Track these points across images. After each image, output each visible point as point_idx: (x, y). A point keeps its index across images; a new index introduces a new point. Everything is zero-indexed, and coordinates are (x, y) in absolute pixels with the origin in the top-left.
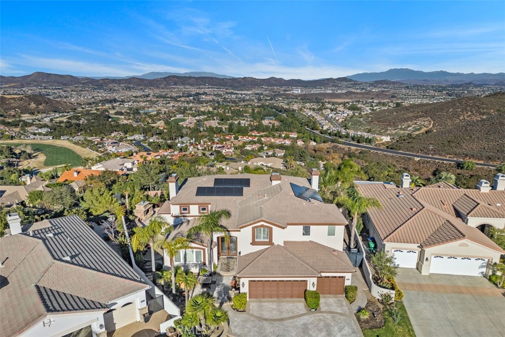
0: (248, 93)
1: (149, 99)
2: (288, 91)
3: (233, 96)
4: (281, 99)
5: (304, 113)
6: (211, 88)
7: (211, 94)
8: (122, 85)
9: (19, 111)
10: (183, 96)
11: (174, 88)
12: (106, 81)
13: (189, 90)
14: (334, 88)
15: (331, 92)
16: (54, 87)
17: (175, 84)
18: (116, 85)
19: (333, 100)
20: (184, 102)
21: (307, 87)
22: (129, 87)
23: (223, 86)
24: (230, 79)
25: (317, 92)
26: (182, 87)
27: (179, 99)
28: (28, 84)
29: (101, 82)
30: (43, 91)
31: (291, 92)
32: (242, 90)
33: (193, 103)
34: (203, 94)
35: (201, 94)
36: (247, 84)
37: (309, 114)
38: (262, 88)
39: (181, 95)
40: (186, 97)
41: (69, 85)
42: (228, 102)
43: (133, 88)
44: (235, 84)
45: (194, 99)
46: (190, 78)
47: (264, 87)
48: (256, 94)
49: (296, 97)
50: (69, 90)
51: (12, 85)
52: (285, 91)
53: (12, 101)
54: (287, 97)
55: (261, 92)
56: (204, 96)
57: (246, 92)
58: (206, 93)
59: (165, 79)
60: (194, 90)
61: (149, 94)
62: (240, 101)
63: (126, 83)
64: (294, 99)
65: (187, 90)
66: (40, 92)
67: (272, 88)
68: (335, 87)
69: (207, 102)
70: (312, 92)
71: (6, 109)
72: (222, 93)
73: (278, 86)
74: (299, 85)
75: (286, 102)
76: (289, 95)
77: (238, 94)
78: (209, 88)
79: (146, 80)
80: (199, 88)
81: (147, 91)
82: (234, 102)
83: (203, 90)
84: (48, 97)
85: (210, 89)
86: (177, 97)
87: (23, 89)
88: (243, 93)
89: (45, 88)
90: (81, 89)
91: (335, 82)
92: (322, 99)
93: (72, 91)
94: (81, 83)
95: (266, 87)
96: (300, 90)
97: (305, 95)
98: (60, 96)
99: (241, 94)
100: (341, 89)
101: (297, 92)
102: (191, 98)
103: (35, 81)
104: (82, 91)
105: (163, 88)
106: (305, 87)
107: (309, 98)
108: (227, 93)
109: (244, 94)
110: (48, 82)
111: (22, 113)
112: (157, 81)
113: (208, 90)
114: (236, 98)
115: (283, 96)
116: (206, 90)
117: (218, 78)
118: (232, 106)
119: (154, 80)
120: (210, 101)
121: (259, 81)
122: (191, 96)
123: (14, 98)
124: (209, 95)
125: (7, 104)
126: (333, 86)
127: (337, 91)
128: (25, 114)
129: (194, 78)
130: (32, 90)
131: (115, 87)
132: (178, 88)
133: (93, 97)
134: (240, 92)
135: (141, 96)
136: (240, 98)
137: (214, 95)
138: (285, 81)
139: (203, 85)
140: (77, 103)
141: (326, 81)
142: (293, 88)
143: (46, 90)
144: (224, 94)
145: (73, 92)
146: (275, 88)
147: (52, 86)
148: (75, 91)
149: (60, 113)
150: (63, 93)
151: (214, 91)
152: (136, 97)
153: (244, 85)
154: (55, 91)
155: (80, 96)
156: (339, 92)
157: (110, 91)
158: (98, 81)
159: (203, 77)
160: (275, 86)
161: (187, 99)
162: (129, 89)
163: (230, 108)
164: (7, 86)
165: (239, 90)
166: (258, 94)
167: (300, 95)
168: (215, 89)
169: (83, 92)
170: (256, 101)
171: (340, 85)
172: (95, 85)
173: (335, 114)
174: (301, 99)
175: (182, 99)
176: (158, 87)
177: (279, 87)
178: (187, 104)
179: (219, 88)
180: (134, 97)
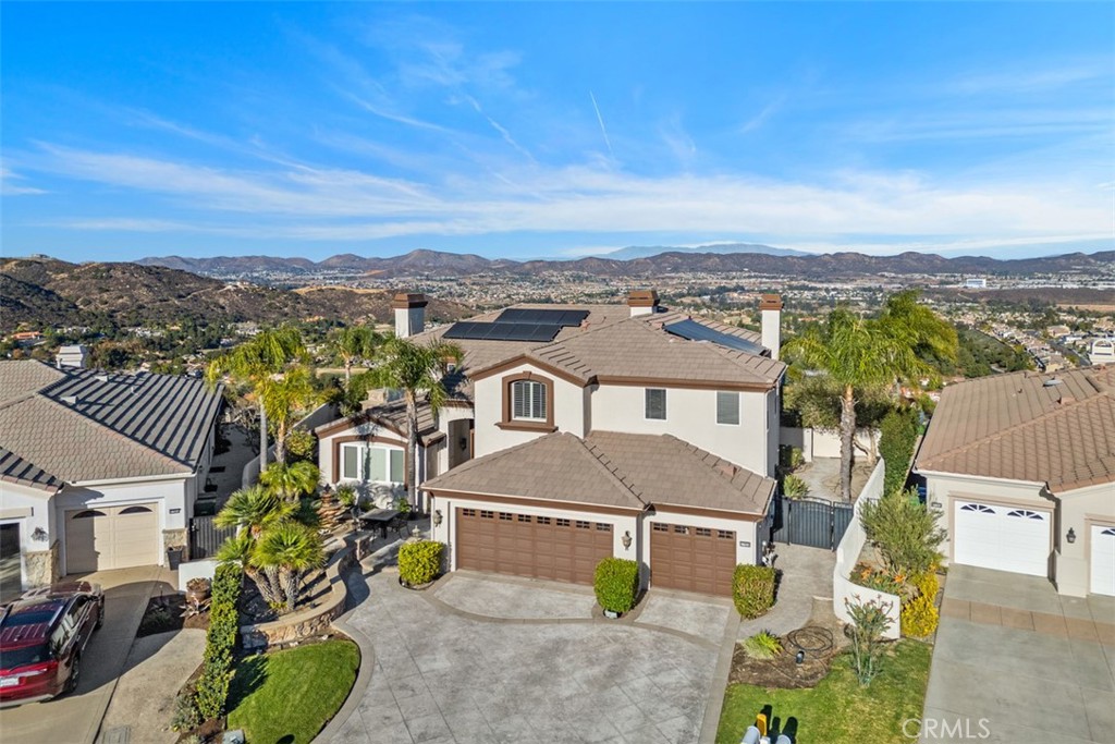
0: (845, 287)
1: (616, 299)
2: (952, 283)
3: (806, 294)
4: (930, 301)
5: (992, 334)
6: (755, 277)
7: (753, 290)
8: (566, 273)
9: (374, 318)
10: (689, 294)
11: (673, 278)
12: (538, 265)
13: (704, 281)
14: (1086, 278)
15: (1075, 286)
16: (443, 278)
17: (676, 269)
18: (555, 274)
19: (1083, 307)
20: (690, 305)
21: (1006, 274)
22: (579, 277)
23: (783, 272)
24: (801, 258)
25: (1036, 287)
26: (690, 275)
27: (678, 300)
28: (401, 272)
29: (528, 266)
30: (425, 284)
31: (961, 286)
32: (830, 282)
33: (709, 307)
34: (735, 290)
35: (729, 290)
36: (842, 268)
37: (1005, 335)
38: (883, 276)
39: (685, 291)
40: (695, 296)
41: (470, 274)
42: (795, 307)
43: (587, 278)
44: (814, 269)
45: (712, 300)
46: (709, 256)
47: (886, 274)
48: (865, 289)
49: (975, 297)
50: (468, 282)
51: (373, 272)
52: (942, 283)
53: (365, 300)
54: (949, 296)
55: (878, 286)
56: (735, 295)
57: (839, 286)
58: (742, 289)
59: (654, 259)
60: (713, 281)
61: (618, 291)
62: (821, 305)
63: (575, 268)
64: (967, 301)
65: (699, 281)
66: (417, 286)
67: (908, 276)
68: (1091, 274)
69: (741, 306)
70: (1021, 286)
71: (352, 314)
72: (780, 287)
73: (924, 272)
74: (985, 269)
75: (944, 308)
76: (955, 292)
77: (820, 289)
78: (750, 277)
79: (614, 262)
80: (727, 278)
81: (615, 284)
82: (807, 306)
83: (736, 280)
84: (430, 294)
85: (753, 280)
86: (674, 295)
87: (391, 280)
88: (832, 286)
89: (428, 280)
90: (489, 280)
91: (1088, 263)
92: (1048, 304)
93: (474, 284)
94: (491, 270)
95: (893, 275)
96: (984, 281)
97: (999, 293)
98: (451, 293)
99: (827, 290)
100: (1107, 280)
101: (975, 286)
102: (707, 298)
103: (413, 266)
104: (490, 283)
105: (647, 278)
106: (1000, 274)
107: (1010, 300)
108: (791, 288)
109: (834, 290)
110: (435, 268)
111: (378, 322)
112: (637, 264)
113: (747, 280)
114: (814, 298)
115: (937, 296)
116: (743, 282)
117: (773, 257)
118: (801, 316)
119: (631, 262)
120: (749, 305)
121: (874, 261)
122: (706, 294)
123: (370, 294)
124: (748, 291)
125: (355, 305)
126: (1084, 272)
127: (1094, 285)
128: (382, 323)
129: (718, 256)
130: (404, 282)
131: (553, 276)
132: (681, 278)
133: (509, 296)
134: (825, 285)
135: (599, 294)
136: (824, 298)
137: (761, 292)
138: (943, 260)
139: (737, 271)
140: (478, 307)
141: (1063, 262)
142: (965, 276)
143: (428, 283)
144: (784, 290)
145: (474, 287)
146: (917, 276)
147: (439, 274)
148: (478, 284)
149: (442, 323)
150: (457, 287)
151: (761, 283)
152: (589, 295)
153: (835, 270)
154: (444, 285)
155: (487, 292)
156: (1101, 286)
157: (542, 284)
158: (523, 264)
159: (738, 254)
160: (916, 272)
161: (698, 300)
162: (579, 279)
163: (795, 320)
164: (365, 275)
165: (822, 282)
166: (870, 289)
167: (985, 293)
168: (764, 280)
169: (492, 287)
170: (863, 305)
171: (1103, 270)
172: (516, 273)
173: (1084, 337)
174: (988, 303)
175: (687, 300)
176: (638, 277)
177: (926, 276)
178: (695, 310)
179: (773, 278)
180: (586, 295)
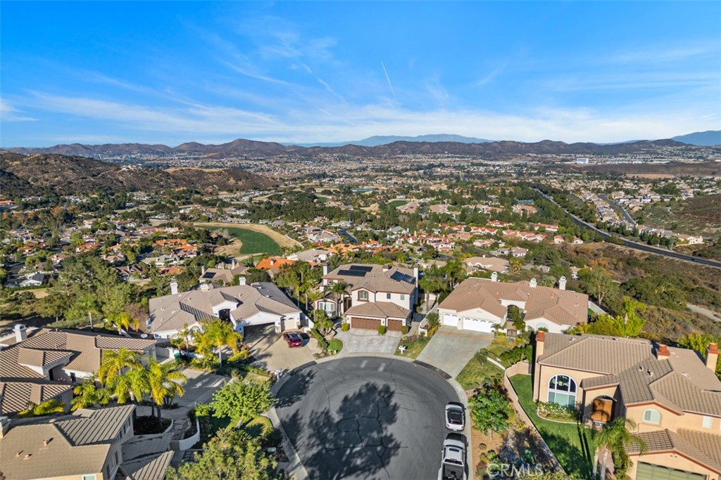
0: (505, 163)
1: (366, 173)
2: (568, 161)
3: (482, 169)
4: (554, 173)
5: (581, 197)
6: (452, 157)
7: (450, 166)
8: (334, 155)
9: (217, 188)
10: (411, 169)
11: (401, 158)
12: (316, 149)
13: (420, 160)
14: (648, 156)
15: (640, 162)
16: (256, 158)
17: (403, 152)
18: (328, 155)
19: (641, 176)
20: (411, 177)
21: (601, 154)
22: (342, 158)
23: (468, 153)
24: (480, 144)
25: (617, 163)
26: (412, 156)
27: (404, 174)
28: (228, 154)
29: (310, 150)
30: (244, 163)
31: (573, 162)
32: (496, 160)
33: (423, 178)
34: (439, 166)
35: (435, 166)
36: (504, 151)
37: (587, 198)
38: (529, 156)
39: (408, 167)
40: (414, 170)
41: (273, 155)
42: (474, 178)
43: (348, 158)
44: (488, 152)
45: (425, 173)
46: (424, 143)
47: (530, 154)
48: (516, 165)
49: (580, 170)
50: (272, 161)
51: (211, 154)
52: (564, 160)
53: (211, 176)
54: (565, 169)
55: (524, 162)
56: (439, 169)
57: (501, 163)
58: (443, 165)
59: (389, 145)
60: (426, 160)
61: (367, 167)
62: (489, 176)
63: (340, 152)
64: (575, 173)
65: (417, 160)
66: (240, 164)
67: (544, 156)
68: (651, 154)
69: (441, 177)
70: (608, 163)
71: (203, 185)
72: (466, 164)
73: (554, 153)
74: (589, 151)
75: (561, 178)
76: (569, 166)
77: (490, 165)
78: (448, 157)
79: (365, 147)
80: (434, 158)
81: (366, 163)
82: (481, 177)
83: (440, 160)
84: (249, 170)
85: (450, 159)
86: (402, 170)
87: (222, 160)
88: (498, 163)
89: (246, 159)
90: (286, 159)
91: (651, 147)
92: (621, 174)
93: (276, 162)
94: (286, 153)
95: (535, 155)
96: (587, 159)
97: (594, 167)
98: (262, 169)
99: (494, 166)
100: (660, 158)
101: (582, 163)
102: (422, 171)
103: (236, 150)
104: (287, 162)
105: (385, 158)
106: (597, 155)
107: (600, 172)
108: (473, 165)
109: (498, 166)
110: (250, 151)
111: (219, 190)
112: (379, 149)
113: (446, 160)
114: (485, 171)
115: (558, 169)
116: (445, 161)
117: (463, 144)
118: (477, 184)
119: (375, 147)
120: (446, 176)
121: (524, 146)
122: (421, 169)
123: (213, 173)
124: (447, 167)
125: (205, 179)
126: (648, 152)
127: (651, 161)
128: (222, 191)
129: (430, 143)
130: (231, 161)
131: (326, 157)
132: (406, 158)
133: (299, 171)
134: (493, 163)
135: (356, 170)
136: (492, 171)
137: (454, 167)
138: (566, 145)
139: (440, 153)
140: (281, 179)
141: (636, 145)
142: (578, 156)
143: (247, 162)
144: (468, 166)
145: (276, 164)
146: (549, 156)
147: (253, 156)
148: (279, 163)
149: (260, 190)
150: (266, 165)
151: (455, 161)
152: (350, 170)
153: (500, 152)
154: (258, 163)
155: (284, 168)
156: (656, 162)
157: (319, 162)
158: (307, 149)
159: (442, 142)
160: (548, 153)
161: (416, 173)
162: (343, 159)
163: (473, 187)
164: (205, 156)
165: (492, 160)
166: (519, 165)
167: (586, 167)
168: (457, 159)
169: (288, 164)
170: (514, 175)
171: (659, 151)
172: (303, 155)
173: (630, 199)
174: (588, 174)
175: (409, 173)
176: (380, 157)
177: (554, 155)
178: (414, 180)
179: (462, 158)
180: (348, 170)
